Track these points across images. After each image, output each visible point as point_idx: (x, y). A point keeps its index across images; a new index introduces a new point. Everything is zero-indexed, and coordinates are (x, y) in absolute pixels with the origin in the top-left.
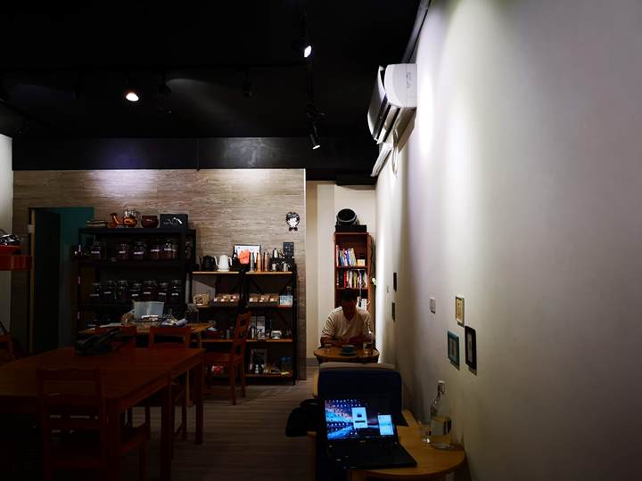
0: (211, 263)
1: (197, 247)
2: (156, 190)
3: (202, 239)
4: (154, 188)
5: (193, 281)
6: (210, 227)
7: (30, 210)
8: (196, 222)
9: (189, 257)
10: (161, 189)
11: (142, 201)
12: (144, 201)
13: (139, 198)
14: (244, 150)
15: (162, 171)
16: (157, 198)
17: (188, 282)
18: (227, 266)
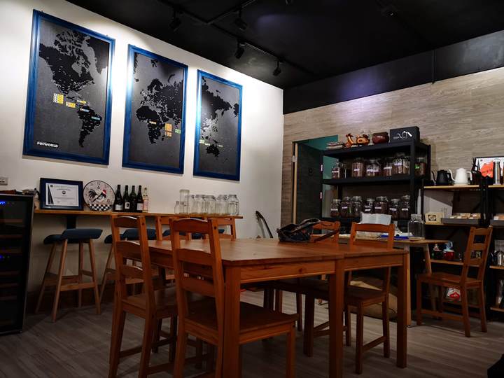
0: (446, 178)
1: (432, 163)
2: (390, 112)
3: (437, 154)
4: (388, 109)
5: (425, 197)
6: (447, 141)
7: (294, 143)
8: (430, 138)
9: (422, 173)
10: (395, 109)
11: (377, 124)
12: (380, 123)
13: (376, 122)
14: (487, 49)
15: (396, 91)
16: (392, 118)
17: (419, 198)
18: (466, 181)
